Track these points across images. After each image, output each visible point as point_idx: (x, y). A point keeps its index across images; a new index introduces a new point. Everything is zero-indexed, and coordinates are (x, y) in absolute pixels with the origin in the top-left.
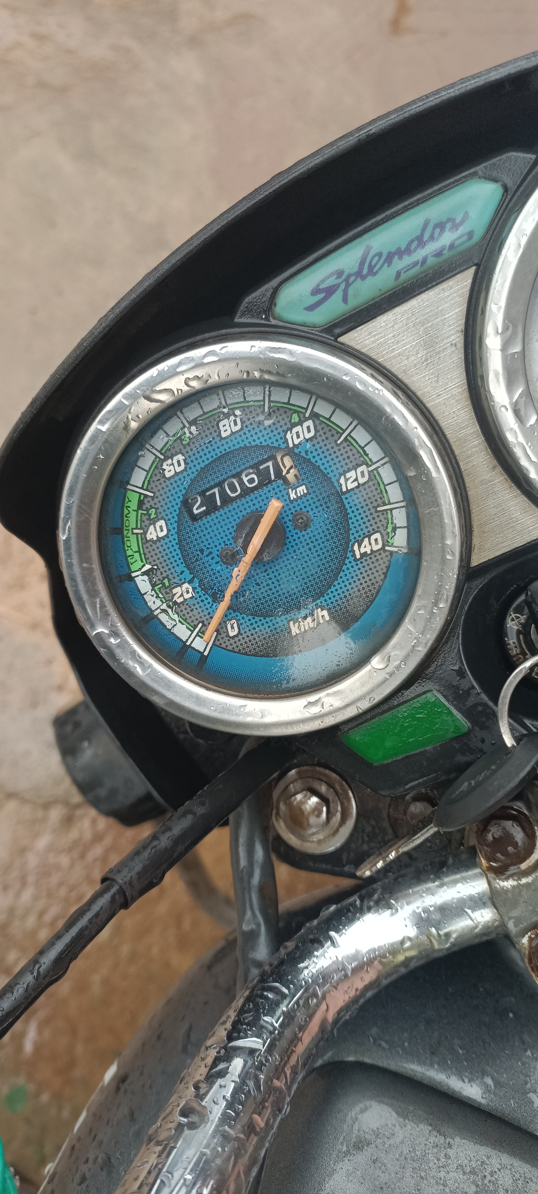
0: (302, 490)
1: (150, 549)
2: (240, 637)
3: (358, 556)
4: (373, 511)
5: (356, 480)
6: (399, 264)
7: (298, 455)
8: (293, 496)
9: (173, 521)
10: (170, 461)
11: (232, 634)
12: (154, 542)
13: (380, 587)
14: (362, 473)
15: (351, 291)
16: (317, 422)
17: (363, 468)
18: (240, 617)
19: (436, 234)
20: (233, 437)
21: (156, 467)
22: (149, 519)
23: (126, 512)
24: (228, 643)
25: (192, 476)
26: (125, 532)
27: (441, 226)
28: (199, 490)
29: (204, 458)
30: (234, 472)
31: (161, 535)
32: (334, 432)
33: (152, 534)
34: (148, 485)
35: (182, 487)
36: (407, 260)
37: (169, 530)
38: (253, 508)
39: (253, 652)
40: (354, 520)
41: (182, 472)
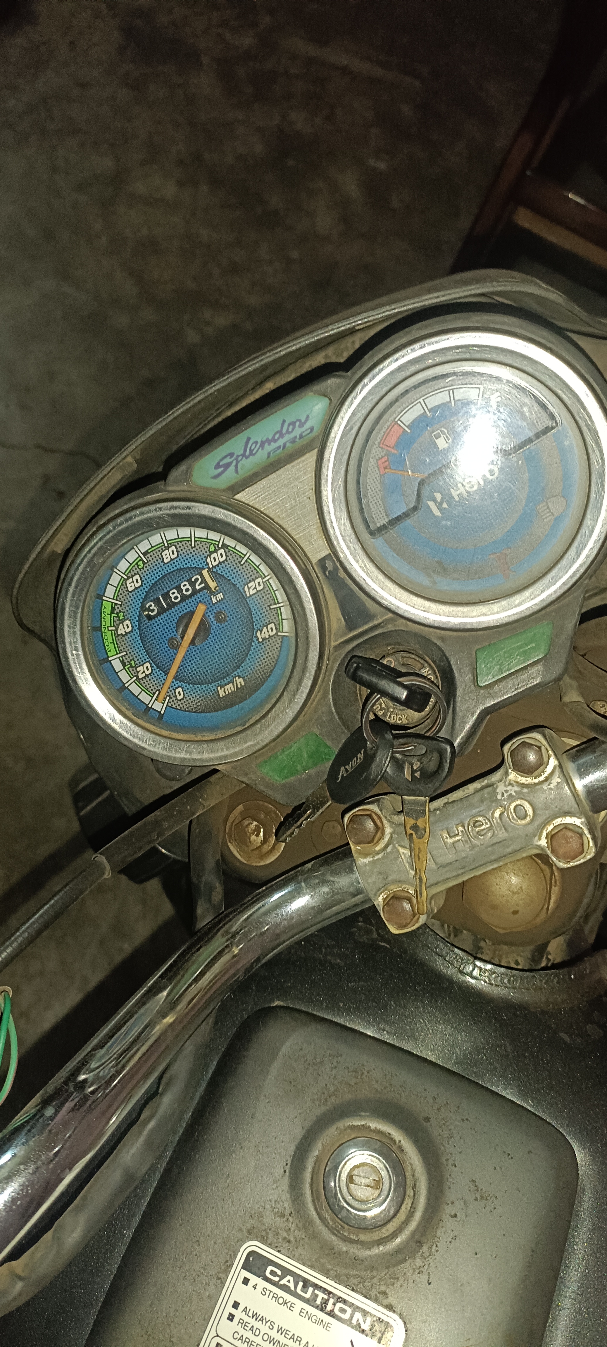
0: (220, 596)
1: (121, 640)
2: (185, 700)
3: (260, 640)
4: (268, 608)
5: (255, 588)
6: (268, 448)
7: (216, 573)
8: (214, 601)
9: (135, 620)
10: (131, 580)
11: (179, 698)
12: (123, 636)
13: (277, 660)
14: (259, 583)
15: (239, 466)
16: (227, 550)
17: (259, 580)
18: (184, 685)
19: (290, 430)
20: (172, 562)
21: (122, 584)
22: (119, 620)
23: (103, 615)
24: (177, 704)
25: (146, 590)
26: (103, 630)
27: (293, 424)
28: (152, 598)
29: (154, 577)
30: (174, 586)
31: (128, 630)
32: (238, 557)
33: (121, 631)
34: (117, 596)
35: (139, 597)
36: (274, 445)
37: (133, 627)
38: (188, 610)
39: (194, 710)
40: (256, 615)
41: (139, 587)
